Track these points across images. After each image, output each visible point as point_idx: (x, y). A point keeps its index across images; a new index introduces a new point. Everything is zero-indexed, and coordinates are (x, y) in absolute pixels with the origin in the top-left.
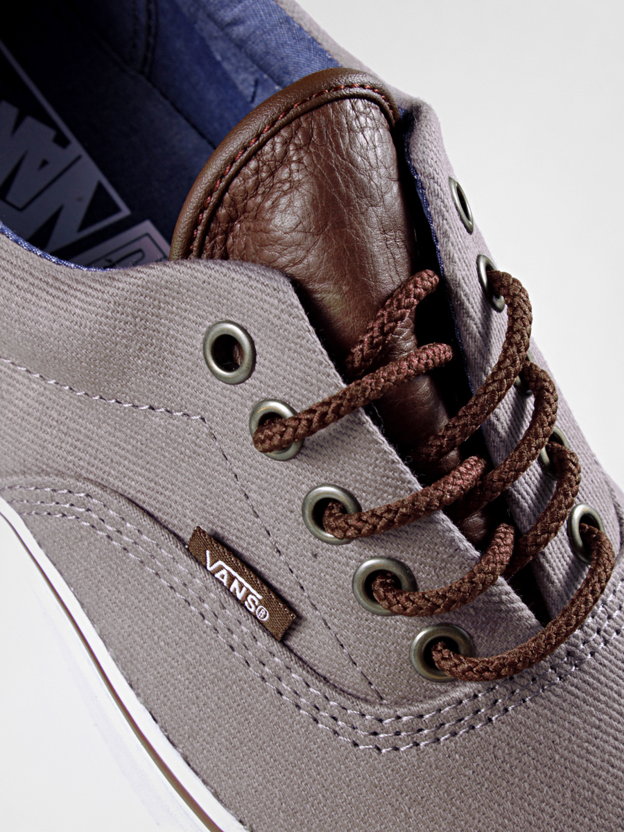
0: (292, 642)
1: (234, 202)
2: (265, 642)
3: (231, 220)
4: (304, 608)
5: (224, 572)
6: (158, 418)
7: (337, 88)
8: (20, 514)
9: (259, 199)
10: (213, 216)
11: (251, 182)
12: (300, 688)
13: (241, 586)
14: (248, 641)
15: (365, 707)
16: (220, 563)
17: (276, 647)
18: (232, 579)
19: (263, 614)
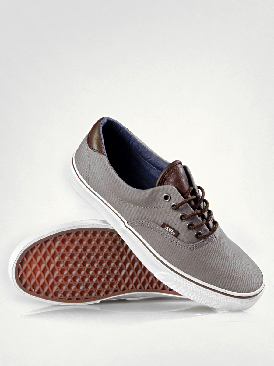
0: (178, 237)
1: (165, 178)
2: (174, 237)
3: (165, 180)
4: (180, 232)
5: (168, 229)
6: (156, 209)
7: (176, 163)
8: (133, 227)
9: (169, 177)
10: (162, 180)
11: (168, 175)
12: (180, 243)
13: (170, 230)
14: (172, 238)
15: (189, 244)
16: (167, 227)
17: (176, 238)
18: (169, 229)
19: (174, 234)
